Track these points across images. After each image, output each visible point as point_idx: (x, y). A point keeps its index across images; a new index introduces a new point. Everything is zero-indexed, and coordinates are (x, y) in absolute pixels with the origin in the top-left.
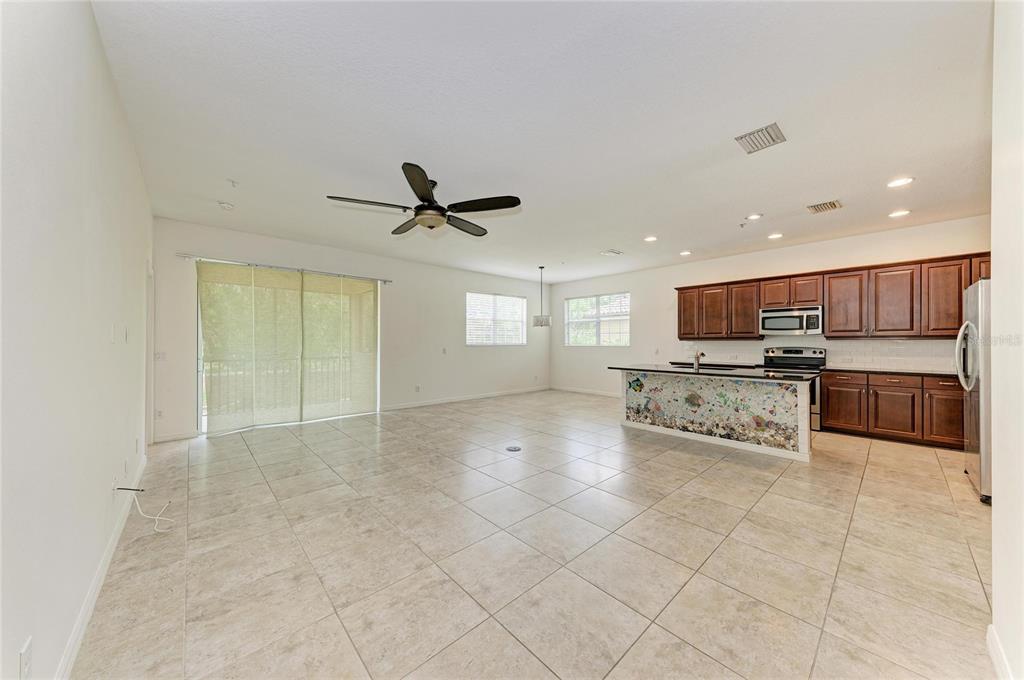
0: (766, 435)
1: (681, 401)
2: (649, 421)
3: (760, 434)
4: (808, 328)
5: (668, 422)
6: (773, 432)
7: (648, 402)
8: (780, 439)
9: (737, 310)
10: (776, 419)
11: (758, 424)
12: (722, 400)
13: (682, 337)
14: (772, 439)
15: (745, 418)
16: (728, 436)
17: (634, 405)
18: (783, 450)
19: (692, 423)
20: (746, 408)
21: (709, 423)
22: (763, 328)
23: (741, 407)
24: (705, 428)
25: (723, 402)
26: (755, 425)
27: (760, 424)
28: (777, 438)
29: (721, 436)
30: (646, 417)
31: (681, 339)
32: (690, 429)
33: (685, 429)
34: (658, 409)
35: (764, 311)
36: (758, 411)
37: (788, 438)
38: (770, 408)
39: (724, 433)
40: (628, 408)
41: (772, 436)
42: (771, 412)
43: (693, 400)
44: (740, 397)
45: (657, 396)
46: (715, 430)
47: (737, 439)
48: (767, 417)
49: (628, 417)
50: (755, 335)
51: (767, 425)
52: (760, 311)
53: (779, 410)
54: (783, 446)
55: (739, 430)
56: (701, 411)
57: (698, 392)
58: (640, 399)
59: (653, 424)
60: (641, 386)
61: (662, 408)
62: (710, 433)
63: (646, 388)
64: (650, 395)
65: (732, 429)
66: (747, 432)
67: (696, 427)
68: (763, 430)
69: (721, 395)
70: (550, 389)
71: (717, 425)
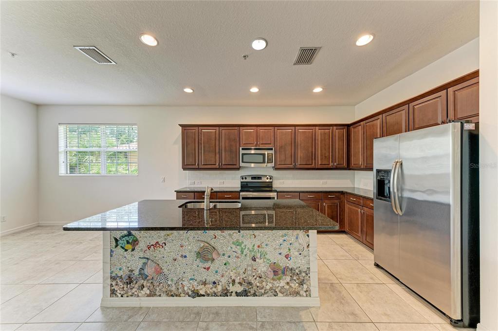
0: (282, 283)
1: (191, 257)
3: (276, 284)
4: (268, 163)
5: (173, 288)
6: (288, 279)
7: (145, 264)
8: (295, 285)
9: (225, 147)
10: (291, 264)
11: (275, 273)
12: (238, 249)
13: (186, 167)
14: (288, 287)
15: (262, 267)
16: (245, 293)
17: (124, 273)
18: (298, 298)
19: (205, 283)
20: (263, 255)
21: (224, 281)
22: (243, 162)
23: (258, 255)
24: (220, 288)
25: (239, 252)
26: (271, 275)
27: (277, 272)
28: (292, 285)
29: (238, 294)
30: (143, 287)
31: (184, 169)
32: (202, 292)
33: (196, 294)
34: (159, 271)
35: (243, 149)
36: (274, 257)
37: (301, 284)
38: (285, 252)
39: (240, 289)
40: (113, 278)
41: (288, 283)
42: (287, 256)
43: (205, 255)
44: (258, 243)
45: (158, 254)
46: (232, 288)
47: (255, 295)
48: (283, 263)
49: (113, 292)
50: (237, 166)
51: (284, 273)
52: (241, 148)
53: (294, 253)
54: (297, 294)
55: (256, 282)
56: (213, 266)
57: (212, 243)
58: (132, 261)
59: (152, 294)
60: (135, 242)
61: (165, 271)
62: (226, 293)
63: (142, 245)
64: (147, 255)
65: (250, 283)
66: (264, 284)
67: (209, 288)
68: (279, 279)
69: (238, 244)
70: (39, 226)
71: (234, 281)
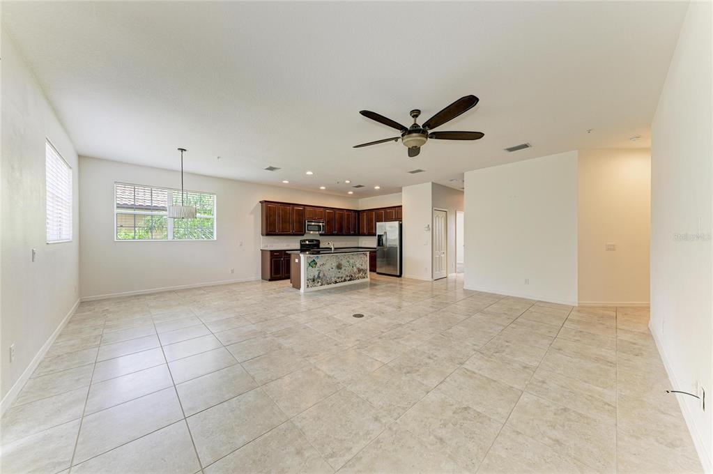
0: (360, 275)
1: (334, 268)
2: (320, 284)
4: (322, 231)
5: (329, 281)
7: (319, 273)
9: (296, 220)
13: (269, 233)
15: (355, 269)
16: (350, 280)
17: (312, 277)
19: (338, 278)
21: (344, 276)
22: (308, 230)
23: (354, 266)
24: (343, 279)
25: (349, 265)
30: (318, 282)
32: (338, 282)
33: (336, 282)
34: (324, 275)
35: (308, 222)
36: (358, 266)
37: (365, 274)
40: (308, 280)
42: (362, 265)
43: (339, 266)
45: (324, 268)
46: (347, 279)
47: (353, 280)
49: (308, 286)
50: (303, 233)
56: (341, 271)
57: (341, 262)
58: (315, 272)
59: (322, 285)
60: (316, 264)
61: (326, 274)
63: (318, 265)
64: (320, 268)
65: (352, 276)
66: (356, 276)
67: (340, 280)
69: (348, 261)
71: (347, 276)
